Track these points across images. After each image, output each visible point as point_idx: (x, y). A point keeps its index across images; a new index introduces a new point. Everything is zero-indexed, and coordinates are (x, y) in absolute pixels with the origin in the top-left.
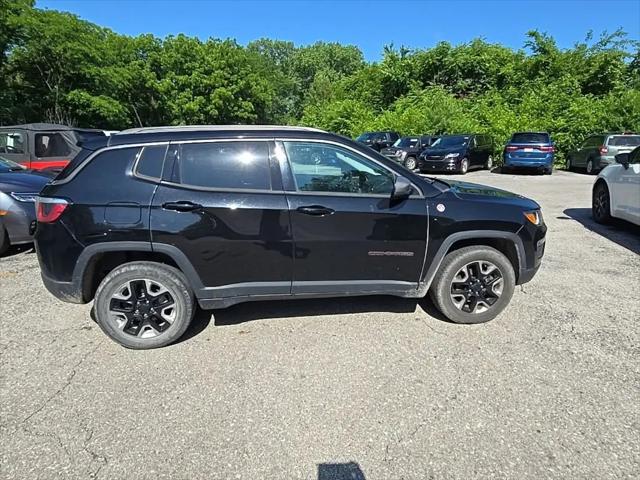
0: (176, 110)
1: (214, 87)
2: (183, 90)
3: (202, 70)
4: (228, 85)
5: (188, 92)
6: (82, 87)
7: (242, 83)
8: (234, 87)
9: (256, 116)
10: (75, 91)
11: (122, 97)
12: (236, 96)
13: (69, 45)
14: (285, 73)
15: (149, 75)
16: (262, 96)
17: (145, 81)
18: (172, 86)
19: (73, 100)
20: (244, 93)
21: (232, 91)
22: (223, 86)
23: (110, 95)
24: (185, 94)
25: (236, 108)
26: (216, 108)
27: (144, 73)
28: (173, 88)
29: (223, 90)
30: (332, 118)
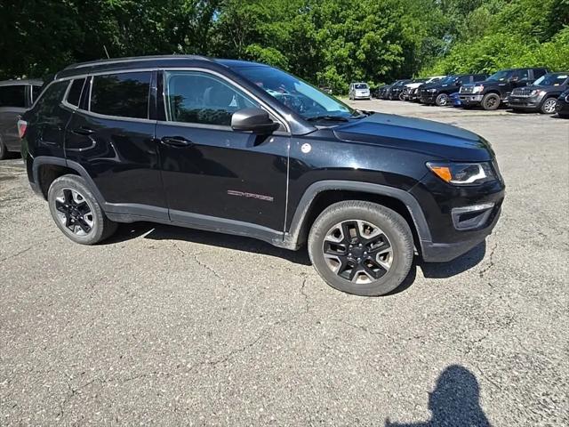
0: (328, 57)
1: (365, 32)
2: (336, 39)
3: (354, 16)
4: (378, 29)
5: (340, 40)
6: (257, 42)
7: (392, 26)
8: (384, 30)
9: (403, 58)
10: (252, 46)
11: (285, 48)
12: (385, 39)
13: (248, 7)
14: (445, 12)
15: (309, 26)
16: (411, 38)
17: (305, 32)
18: (327, 35)
19: (249, 53)
20: (393, 37)
21: (382, 33)
22: (373, 30)
23: (275, 46)
24: (338, 41)
25: (383, 51)
26: (364, 52)
27: (305, 24)
28: (328, 37)
29: (372, 34)
30: (476, 56)
